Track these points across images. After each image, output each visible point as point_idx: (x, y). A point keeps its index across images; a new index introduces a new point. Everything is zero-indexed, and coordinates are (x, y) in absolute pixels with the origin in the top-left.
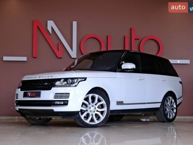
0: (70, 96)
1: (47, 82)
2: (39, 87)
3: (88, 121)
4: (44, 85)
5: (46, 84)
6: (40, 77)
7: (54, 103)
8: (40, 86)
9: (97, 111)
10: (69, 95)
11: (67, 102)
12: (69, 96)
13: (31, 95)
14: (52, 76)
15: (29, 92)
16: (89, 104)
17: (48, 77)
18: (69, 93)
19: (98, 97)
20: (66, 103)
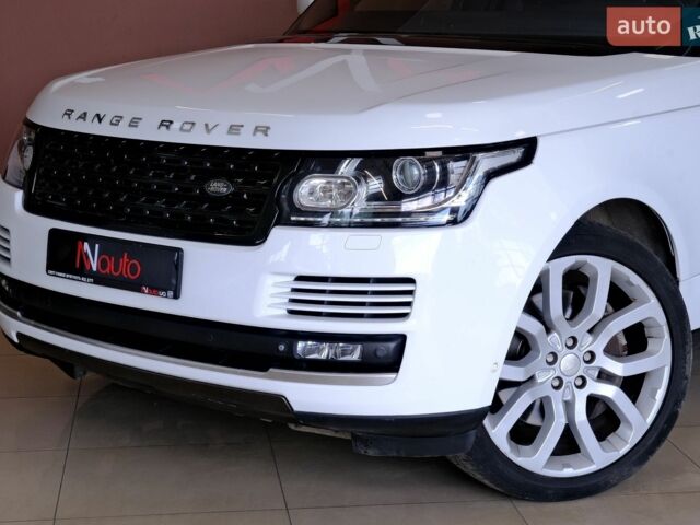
0: (417, 300)
1: (229, 177)
2: (161, 204)
3: (537, 459)
4: (203, 191)
5: (219, 187)
6: (166, 124)
7: (291, 348)
8: (173, 199)
9: (604, 376)
10: (411, 293)
11: (392, 345)
12: (409, 304)
13: (103, 264)
14: (265, 130)
15: (92, 239)
16: (548, 330)
17: (234, 129)
18: (411, 281)
19: (614, 275)
20: (384, 357)
